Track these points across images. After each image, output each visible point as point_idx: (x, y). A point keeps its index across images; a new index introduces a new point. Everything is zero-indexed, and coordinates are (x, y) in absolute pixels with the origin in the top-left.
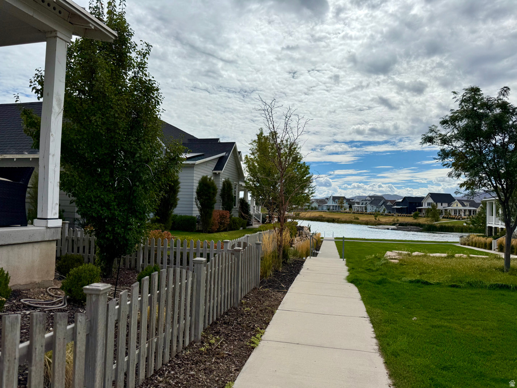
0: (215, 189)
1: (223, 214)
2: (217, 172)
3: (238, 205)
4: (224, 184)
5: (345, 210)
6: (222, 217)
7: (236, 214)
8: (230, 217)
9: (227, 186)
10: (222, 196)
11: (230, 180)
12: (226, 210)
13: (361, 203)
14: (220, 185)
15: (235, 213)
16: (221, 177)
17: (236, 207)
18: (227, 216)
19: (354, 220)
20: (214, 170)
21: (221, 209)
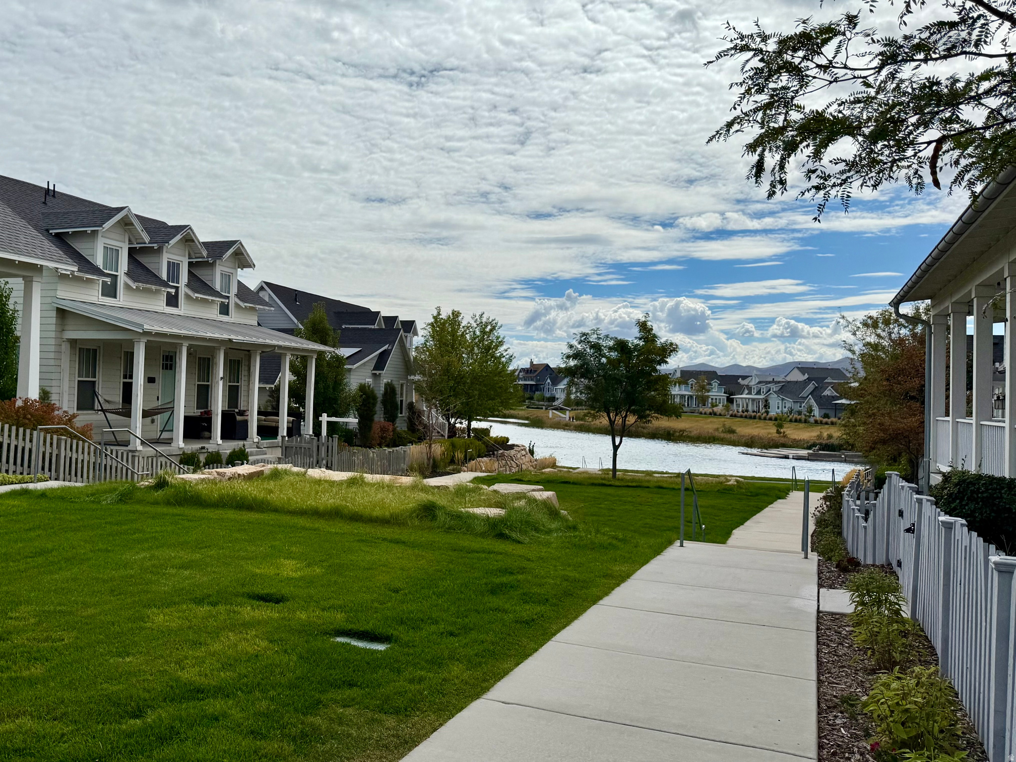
0: (374, 398)
1: (384, 427)
2: (378, 372)
3: (405, 413)
4: (386, 389)
5: (713, 406)
6: (383, 430)
7: (403, 425)
8: (394, 430)
9: (390, 390)
10: (384, 402)
11: (394, 383)
12: (388, 421)
13: (754, 391)
14: (380, 391)
15: (401, 425)
16: (382, 378)
17: (403, 415)
18: (388, 429)
19: (722, 435)
20: (373, 370)
21: (382, 420)
